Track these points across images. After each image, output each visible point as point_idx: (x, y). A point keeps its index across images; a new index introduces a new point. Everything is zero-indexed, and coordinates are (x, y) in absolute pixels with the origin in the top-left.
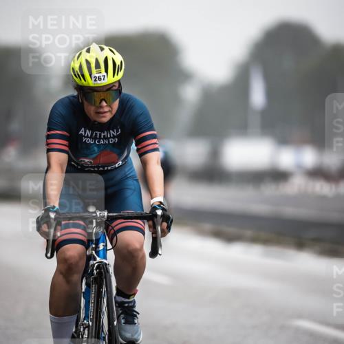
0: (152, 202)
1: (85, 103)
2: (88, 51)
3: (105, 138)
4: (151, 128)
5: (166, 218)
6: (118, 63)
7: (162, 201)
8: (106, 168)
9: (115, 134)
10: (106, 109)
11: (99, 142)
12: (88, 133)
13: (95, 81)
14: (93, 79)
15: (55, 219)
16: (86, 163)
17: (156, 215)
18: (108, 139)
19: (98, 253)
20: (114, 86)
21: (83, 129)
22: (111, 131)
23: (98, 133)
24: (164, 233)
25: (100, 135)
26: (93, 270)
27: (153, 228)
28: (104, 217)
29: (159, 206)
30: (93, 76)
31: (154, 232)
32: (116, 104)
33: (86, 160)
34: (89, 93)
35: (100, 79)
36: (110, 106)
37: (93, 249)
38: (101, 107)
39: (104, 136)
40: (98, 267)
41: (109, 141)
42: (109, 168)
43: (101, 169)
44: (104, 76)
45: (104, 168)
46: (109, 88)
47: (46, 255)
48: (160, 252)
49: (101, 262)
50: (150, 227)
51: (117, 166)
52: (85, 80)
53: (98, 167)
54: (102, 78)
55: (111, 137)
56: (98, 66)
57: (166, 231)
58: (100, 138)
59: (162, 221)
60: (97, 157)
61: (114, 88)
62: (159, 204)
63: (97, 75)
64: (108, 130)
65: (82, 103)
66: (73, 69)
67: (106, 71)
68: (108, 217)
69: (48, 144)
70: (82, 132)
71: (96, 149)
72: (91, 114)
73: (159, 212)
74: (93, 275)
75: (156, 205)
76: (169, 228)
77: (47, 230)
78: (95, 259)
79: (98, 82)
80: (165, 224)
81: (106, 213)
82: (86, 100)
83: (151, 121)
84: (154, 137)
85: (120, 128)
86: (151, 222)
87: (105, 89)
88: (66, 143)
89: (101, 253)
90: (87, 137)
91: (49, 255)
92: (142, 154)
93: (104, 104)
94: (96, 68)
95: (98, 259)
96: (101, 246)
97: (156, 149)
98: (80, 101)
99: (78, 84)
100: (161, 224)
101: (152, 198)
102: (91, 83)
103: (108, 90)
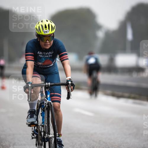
0: (67, 79)
1: (40, 41)
2: (42, 21)
3: (47, 55)
4: (65, 51)
5: (72, 85)
6: (53, 26)
8: (47, 67)
10: (49, 44)
12: (41, 53)
13: (45, 33)
14: (44, 32)
15: (31, 87)
16: (40, 64)
17: (69, 84)
19: (47, 99)
21: (39, 52)
22: (50, 52)
23: (45, 53)
24: (72, 90)
26: (46, 105)
27: (68, 89)
28: (49, 85)
29: (69, 80)
30: (44, 31)
31: (68, 90)
32: (52, 42)
33: (40, 63)
34: (42, 37)
35: (46, 32)
36: (50, 42)
37: (45, 97)
38: (47, 43)
39: (47, 54)
40: (48, 104)
42: (48, 66)
43: (45, 67)
45: (46, 66)
46: (50, 36)
47: (28, 100)
48: (71, 97)
49: (49, 102)
50: (66, 88)
51: (51, 66)
52: (41, 32)
53: (44, 66)
54: (47, 32)
55: (49, 55)
56: (46, 27)
57: (73, 89)
59: (71, 86)
61: (52, 36)
63: (46, 31)
64: (48, 52)
65: (39, 41)
66: (36, 28)
67: (49, 29)
68: (50, 85)
69: (26, 58)
70: (39, 53)
73: (70, 83)
74: (46, 107)
75: (68, 80)
76: (74, 88)
77: (28, 91)
78: (46, 101)
80: (72, 87)
81: (49, 84)
82: (41, 40)
83: (65, 49)
84: (66, 54)
85: (53, 51)
86: (67, 86)
87: (48, 36)
88: (33, 57)
89: (49, 99)
90: (41, 55)
91: (29, 100)
92: (62, 61)
93: (48, 41)
95: (48, 101)
96: (48, 96)
97: (67, 59)
98: (38, 40)
99: (38, 34)
100: (71, 87)
101: (67, 77)
102: (43, 33)
103: (49, 36)
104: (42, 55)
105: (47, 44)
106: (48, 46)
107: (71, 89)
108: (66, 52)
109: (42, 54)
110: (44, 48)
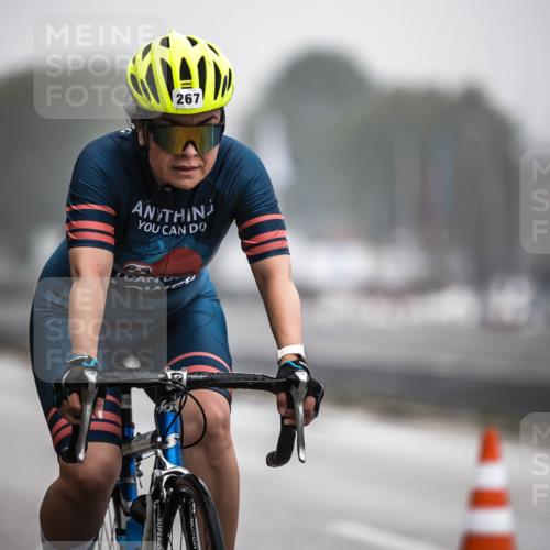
0: (281, 353)
1: (153, 145)
2: (166, 43)
3: (180, 223)
4: (274, 209)
5: (313, 389)
6: (224, 73)
7: (303, 354)
9: (202, 215)
10: (195, 162)
11: (167, 230)
12: (150, 211)
13: (179, 102)
14: (176, 99)
16: (138, 273)
18: (187, 224)
20: (214, 117)
21: (140, 203)
22: (195, 210)
23: (168, 212)
25: (172, 216)
26: (161, 489)
27: (287, 407)
30: (175, 92)
31: (289, 415)
32: (212, 156)
33: (139, 267)
34: (162, 127)
35: (188, 99)
36: (201, 155)
37: (158, 446)
38: (186, 157)
39: (179, 218)
40: (170, 482)
41: (188, 230)
44: (198, 95)
46: (203, 120)
49: (176, 473)
50: (280, 405)
52: (158, 100)
54: (194, 98)
55: (192, 221)
56: (185, 73)
58: (171, 223)
59: (308, 395)
60: (162, 259)
61: (214, 121)
62: (295, 359)
63: (184, 92)
64: (188, 207)
66: (133, 78)
67: (202, 85)
68: (189, 381)
70: (138, 209)
71: (161, 244)
72: (162, 171)
75: (289, 361)
76: (317, 409)
78: (162, 467)
79: (186, 105)
80: (312, 400)
81: (184, 375)
82: (157, 141)
83: (273, 195)
84: (279, 225)
85: (214, 203)
86: (283, 396)
87: (196, 121)
88: (110, 229)
89: (172, 454)
90: (148, 220)
91: (81, 455)
93: (192, 150)
94: (182, 78)
95: (170, 467)
96: (172, 440)
97: (284, 251)
98: (141, 142)
99: (139, 108)
100: (305, 400)
101: (280, 346)
102: (169, 106)
103: (203, 123)
104: (154, 221)
105: (185, 164)
106: (189, 177)
107: (307, 413)
108: (278, 212)
109: (156, 215)
110: (169, 185)
